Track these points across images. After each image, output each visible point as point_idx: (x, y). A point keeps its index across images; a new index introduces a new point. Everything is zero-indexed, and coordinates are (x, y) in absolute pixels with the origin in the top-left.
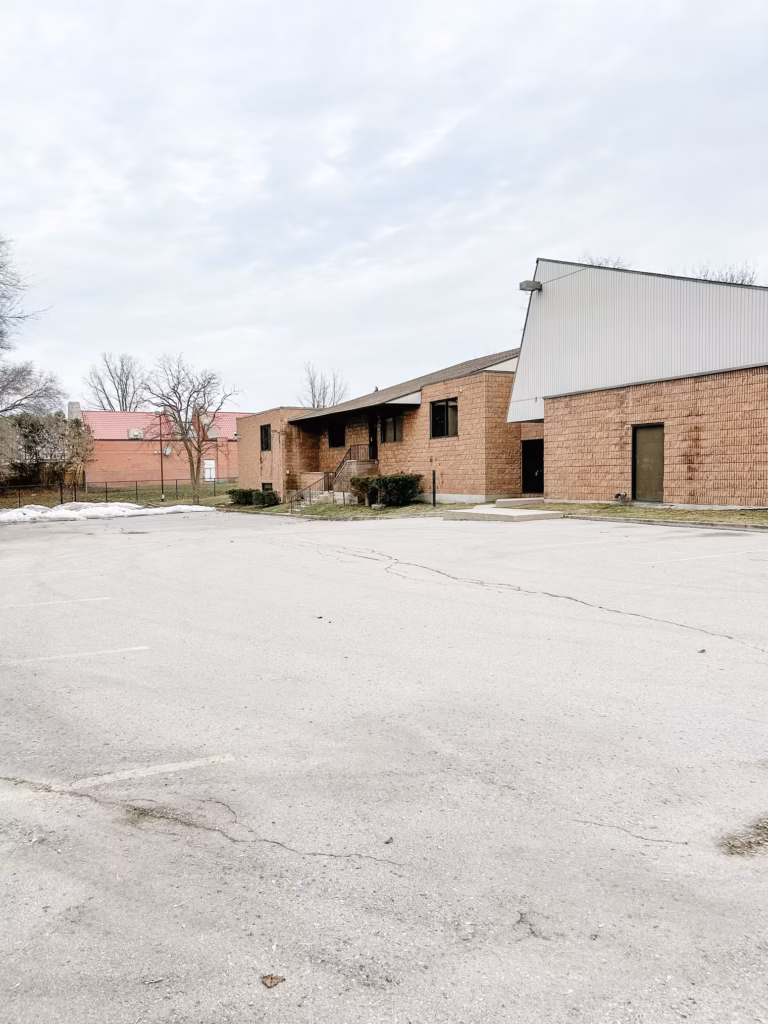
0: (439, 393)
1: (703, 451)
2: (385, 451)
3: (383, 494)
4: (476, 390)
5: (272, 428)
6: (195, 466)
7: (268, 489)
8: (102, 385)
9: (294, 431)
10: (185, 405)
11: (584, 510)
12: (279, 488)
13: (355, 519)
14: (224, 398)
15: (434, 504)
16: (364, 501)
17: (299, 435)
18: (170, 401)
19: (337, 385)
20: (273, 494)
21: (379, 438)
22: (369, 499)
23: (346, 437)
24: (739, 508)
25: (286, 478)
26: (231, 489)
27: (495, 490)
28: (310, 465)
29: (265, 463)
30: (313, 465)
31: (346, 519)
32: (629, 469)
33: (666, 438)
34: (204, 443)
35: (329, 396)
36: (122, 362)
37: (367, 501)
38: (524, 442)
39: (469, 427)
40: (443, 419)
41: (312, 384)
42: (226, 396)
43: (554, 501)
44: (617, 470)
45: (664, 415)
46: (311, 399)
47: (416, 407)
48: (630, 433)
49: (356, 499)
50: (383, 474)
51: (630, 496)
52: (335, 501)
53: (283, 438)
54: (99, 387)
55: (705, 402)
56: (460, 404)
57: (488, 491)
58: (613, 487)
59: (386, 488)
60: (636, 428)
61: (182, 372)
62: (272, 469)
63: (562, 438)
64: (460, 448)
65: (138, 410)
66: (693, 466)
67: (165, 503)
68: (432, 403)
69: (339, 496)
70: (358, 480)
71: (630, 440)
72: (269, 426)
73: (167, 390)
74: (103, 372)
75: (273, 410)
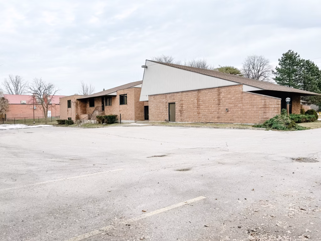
0: (122, 93)
1: (183, 109)
2: (106, 108)
3: (106, 120)
4: (132, 92)
5: (71, 101)
6: (46, 112)
7: (70, 120)
8: (8, 85)
9: (79, 102)
10: (42, 94)
11: (157, 124)
12: (74, 119)
13: (98, 128)
14: (56, 92)
15: (121, 123)
16: (100, 122)
17: (80, 103)
18: (38, 92)
19: (91, 88)
20: (72, 121)
21: (105, 104)
22: (102, 122)
23: (95, 104)
24: (191, 123)
25: (76, 116)
26: (58, 120)
27: (137, 119)
28: (83, 112)
29: (69, 111)
30: (84, 112)
31: (95, 128)
32: (168, 114)
33: (176, 106)
34: (49, 105)
35: (89, 91)
36: (16, 78)
37: (101, 123)
38: (145, 106)
39: (130, 102)
40: (123, 100)
41: (83, 87)
42: (56, 91)
43: (151, 122)
44: (165, 114)
45: (175, 100)
46: (83, 92)
47: (115, 96)
48: (168, 105)
49: (98, 122)
50: (106, 115)
51: (168, 120)
52: (91, 123)
53: (75, 104)
54: (8, 86)
55: (184, 98)
56: (127, 96)
57: (135, 120)
58: (165, 118)
59: (107, 119)
60: (169, 104)
61: (42, 84)
62: (72, 113)
63: (153, 106)
64: (128, 108)
65: (22, 94)
66: (181, 113)
67: (35, 124)
68: (120, 95)
69: (93, 121)
70: (99, 117)
71: (168, 106)
72: (70, 100)
73: (36, 89)
74: (9, 80)
75: (71, 96)
